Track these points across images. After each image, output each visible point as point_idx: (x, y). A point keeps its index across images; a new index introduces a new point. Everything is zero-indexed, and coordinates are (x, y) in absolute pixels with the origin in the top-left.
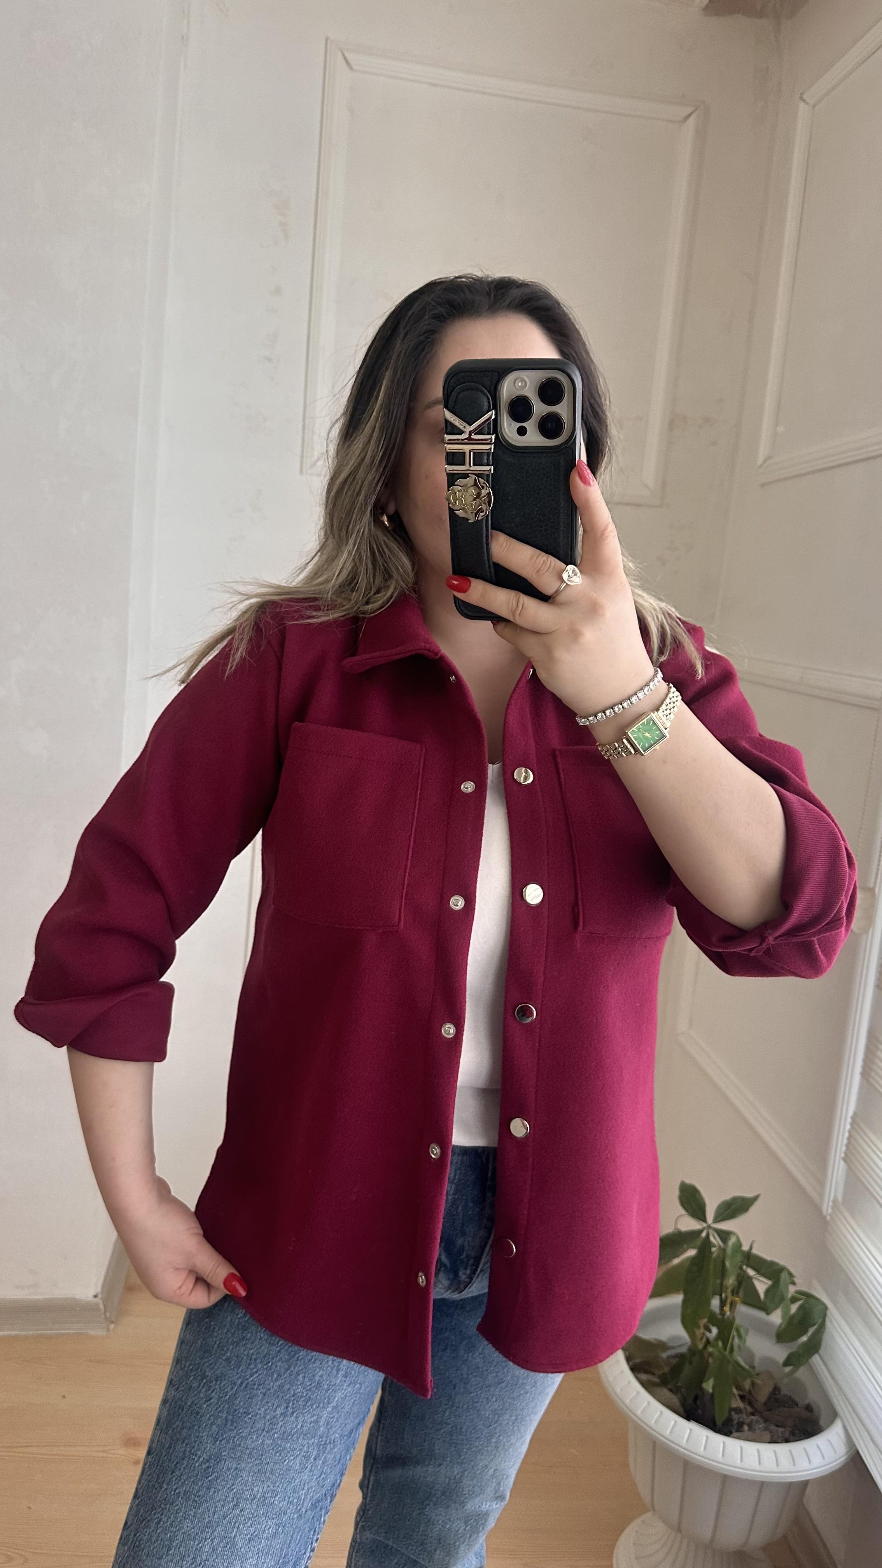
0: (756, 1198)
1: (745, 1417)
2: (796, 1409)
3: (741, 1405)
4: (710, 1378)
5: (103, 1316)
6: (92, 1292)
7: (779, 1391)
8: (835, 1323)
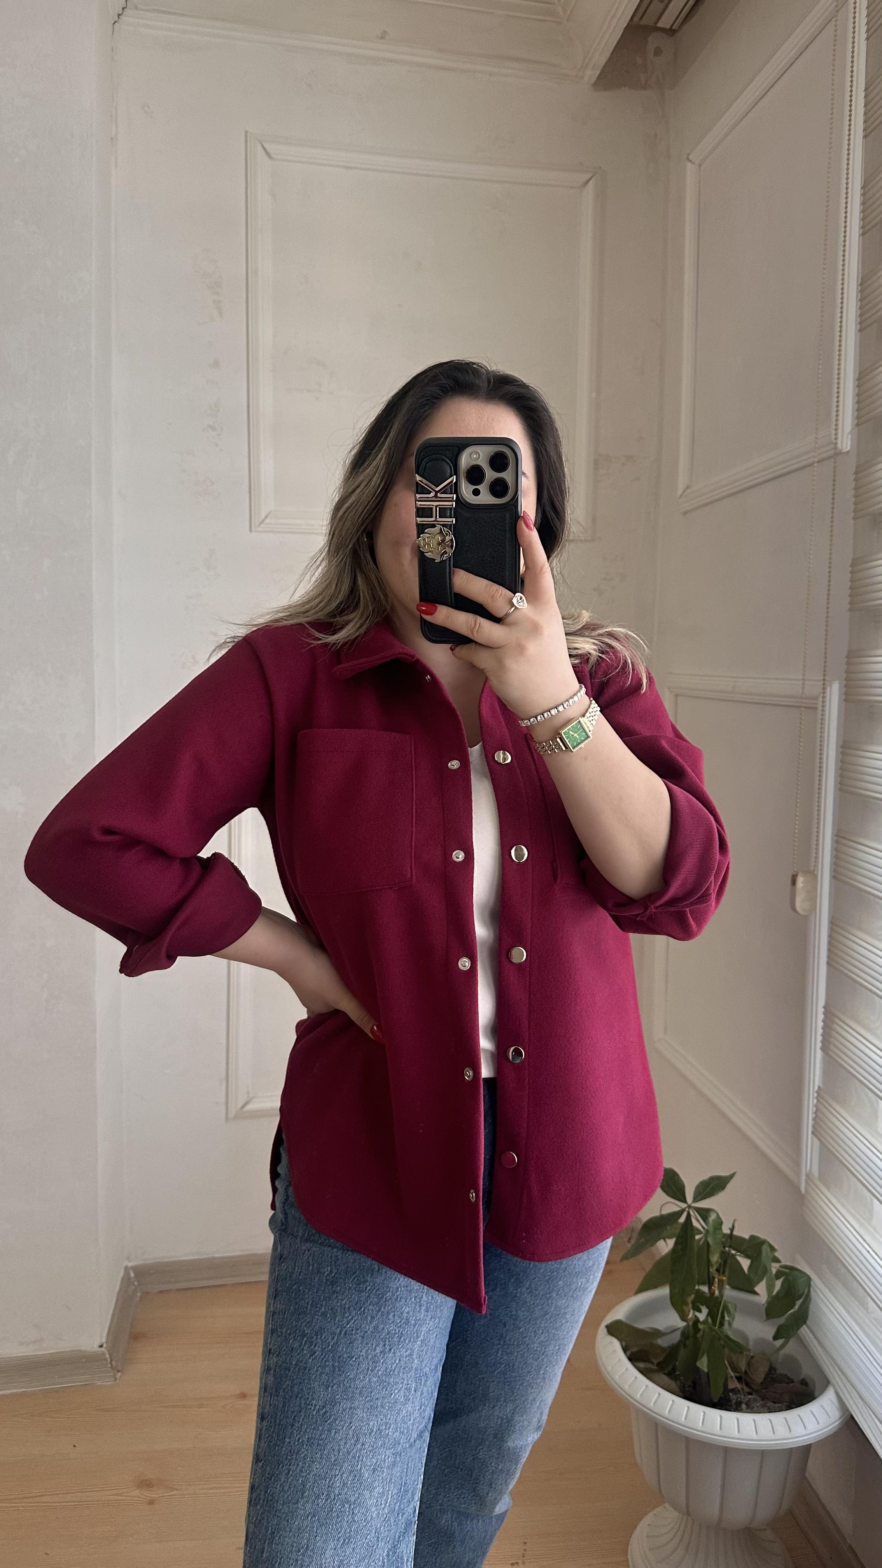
0: (732, 1176)
1: (743, 1397)
2: (791, 1385)
3: (739, 1386)
4: (704, 1355)
5: (110, 1366)
6: (98, 1343)
7: (775, 1370)
8: (820, 1293)
